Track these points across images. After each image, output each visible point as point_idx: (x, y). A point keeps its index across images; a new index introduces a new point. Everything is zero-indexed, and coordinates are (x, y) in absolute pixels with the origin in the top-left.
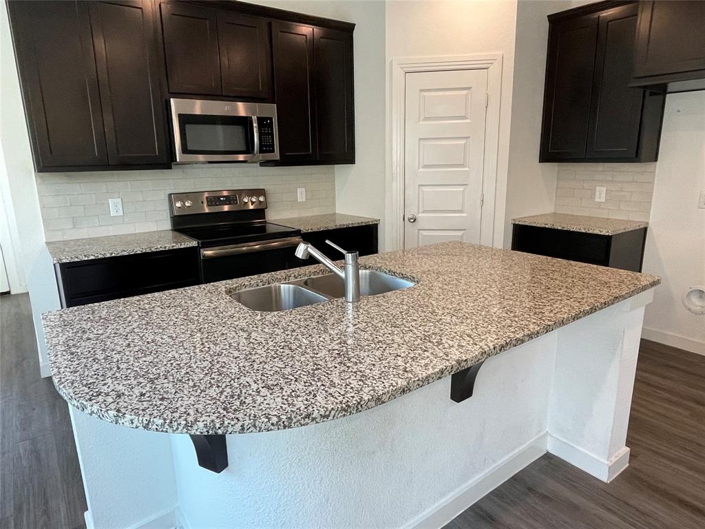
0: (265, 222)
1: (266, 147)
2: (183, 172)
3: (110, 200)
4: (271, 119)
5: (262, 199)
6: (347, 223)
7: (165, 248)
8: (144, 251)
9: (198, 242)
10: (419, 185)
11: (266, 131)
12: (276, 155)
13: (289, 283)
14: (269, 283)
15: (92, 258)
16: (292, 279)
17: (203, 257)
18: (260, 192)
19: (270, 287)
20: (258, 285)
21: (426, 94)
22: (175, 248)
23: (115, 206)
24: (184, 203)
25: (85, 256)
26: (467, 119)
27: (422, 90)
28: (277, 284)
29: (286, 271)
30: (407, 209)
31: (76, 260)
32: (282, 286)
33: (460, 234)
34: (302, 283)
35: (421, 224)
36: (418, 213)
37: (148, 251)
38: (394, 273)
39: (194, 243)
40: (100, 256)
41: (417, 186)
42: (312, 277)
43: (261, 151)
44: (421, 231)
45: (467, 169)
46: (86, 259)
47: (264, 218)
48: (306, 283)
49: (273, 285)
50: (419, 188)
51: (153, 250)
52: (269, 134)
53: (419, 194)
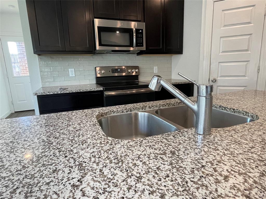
0: (138, 82)
1: (139, 44)
2: (102, 57)
3: (69, 69)
4: (142, 30)
5: (137, 71)
6: (178, 82)
7: (87, 90)
8: (77, 91)
9: (103, 88)
10: (219, 62)
11: (140, 36)
12: (144, 48)
13: (145, 112)
14: (131, 111)
15: (52, 93)
16: (147, 109)
17: (105, 95)
18: (136, 67)
19: (131, 114)
20: (123, 112)
21: (225, 12)
22: (92, 90)
23: (71, 72)
24: (101, 72)
25: (48, 92)
26: (251, 23)
27: (223, 10)
28: (136, 111)
29: (144, 103)
30: (211, 75)
31: (44, 94)
32: (140, 113)
33: (243, 89)
34: (155, 111)
35: (219, 83)
36: (218, 77)
37: (79, 91)
38: (225, 108)
39: (101, 89)
40: (55, 93)
41: (218, 63)
42: (161, 108)
43: (137, 46)
44: (218, 87)
45: (249, 52)
46: (49, 94)
47: (138, 80)
48: (157, 112)
49: (133, 112)
50: (219, 64)
51: (81, 91)
52: (141, 37)
53: (218, 67)
